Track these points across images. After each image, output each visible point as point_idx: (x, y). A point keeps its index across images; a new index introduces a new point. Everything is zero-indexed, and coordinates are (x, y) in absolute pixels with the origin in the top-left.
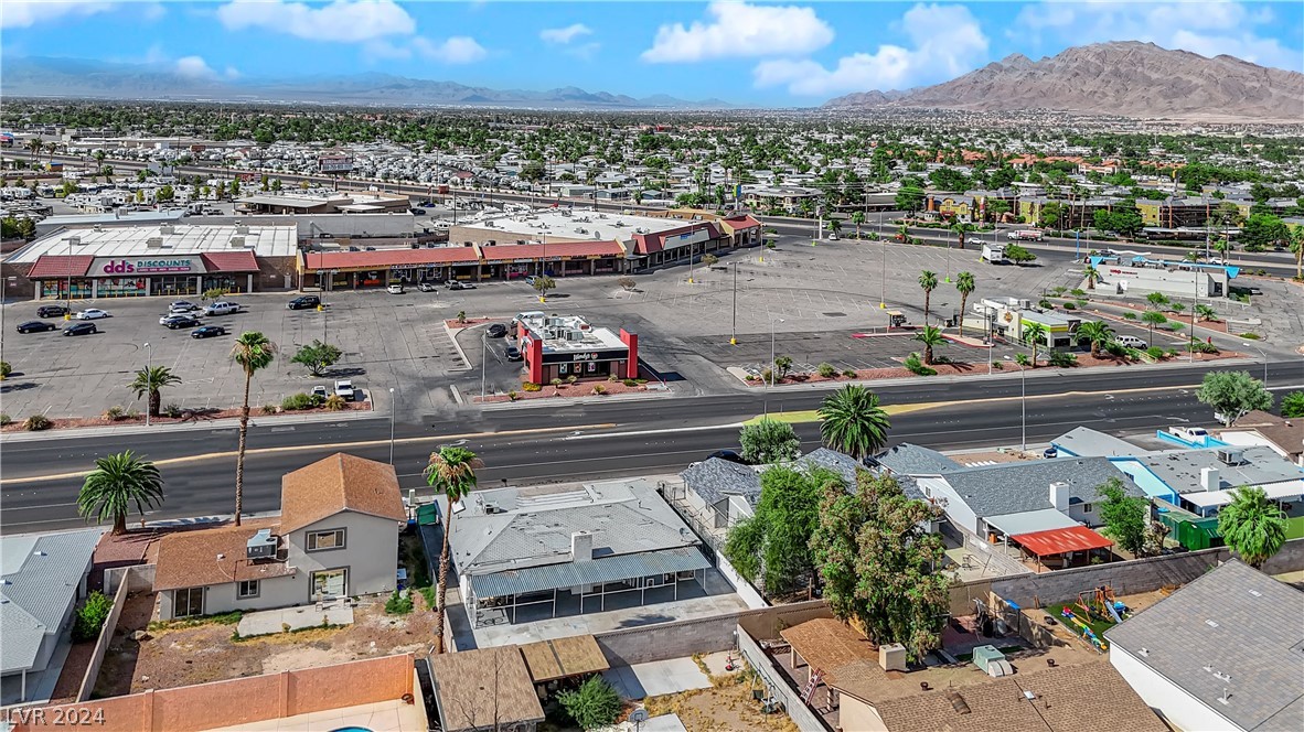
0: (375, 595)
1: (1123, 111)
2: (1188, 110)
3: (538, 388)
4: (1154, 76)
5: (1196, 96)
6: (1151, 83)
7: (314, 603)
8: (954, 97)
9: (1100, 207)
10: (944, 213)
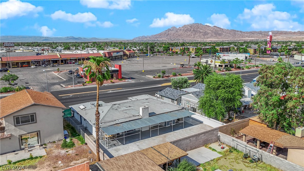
0: (54, 142)
1: (195, 39)
2: (208, 38)
3: (91, 82)
4: (201, 31)
5: (209, 35)
6: (201, 32)
7: (23, 149)
8: (161, 37)
9: (207, 48)
10: (174, 51)
